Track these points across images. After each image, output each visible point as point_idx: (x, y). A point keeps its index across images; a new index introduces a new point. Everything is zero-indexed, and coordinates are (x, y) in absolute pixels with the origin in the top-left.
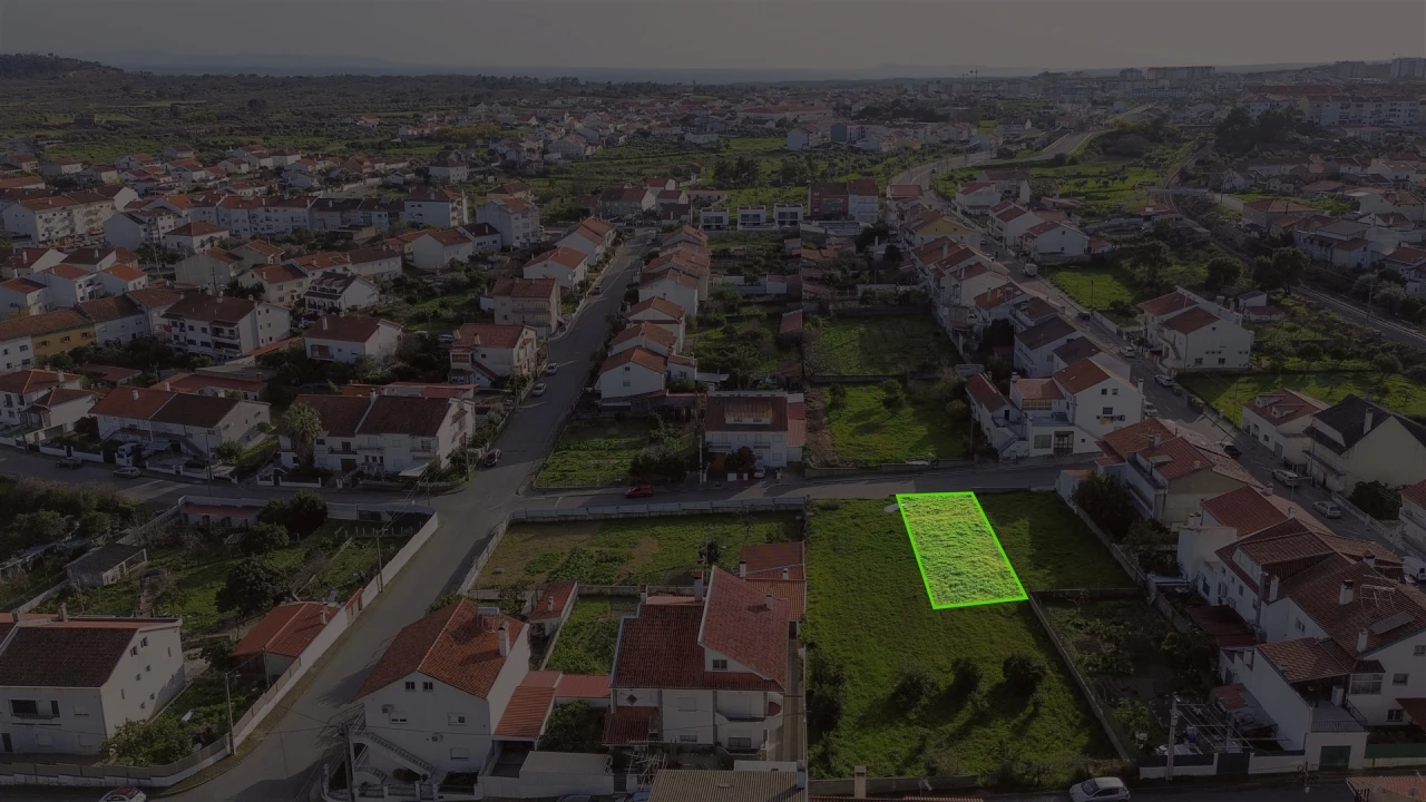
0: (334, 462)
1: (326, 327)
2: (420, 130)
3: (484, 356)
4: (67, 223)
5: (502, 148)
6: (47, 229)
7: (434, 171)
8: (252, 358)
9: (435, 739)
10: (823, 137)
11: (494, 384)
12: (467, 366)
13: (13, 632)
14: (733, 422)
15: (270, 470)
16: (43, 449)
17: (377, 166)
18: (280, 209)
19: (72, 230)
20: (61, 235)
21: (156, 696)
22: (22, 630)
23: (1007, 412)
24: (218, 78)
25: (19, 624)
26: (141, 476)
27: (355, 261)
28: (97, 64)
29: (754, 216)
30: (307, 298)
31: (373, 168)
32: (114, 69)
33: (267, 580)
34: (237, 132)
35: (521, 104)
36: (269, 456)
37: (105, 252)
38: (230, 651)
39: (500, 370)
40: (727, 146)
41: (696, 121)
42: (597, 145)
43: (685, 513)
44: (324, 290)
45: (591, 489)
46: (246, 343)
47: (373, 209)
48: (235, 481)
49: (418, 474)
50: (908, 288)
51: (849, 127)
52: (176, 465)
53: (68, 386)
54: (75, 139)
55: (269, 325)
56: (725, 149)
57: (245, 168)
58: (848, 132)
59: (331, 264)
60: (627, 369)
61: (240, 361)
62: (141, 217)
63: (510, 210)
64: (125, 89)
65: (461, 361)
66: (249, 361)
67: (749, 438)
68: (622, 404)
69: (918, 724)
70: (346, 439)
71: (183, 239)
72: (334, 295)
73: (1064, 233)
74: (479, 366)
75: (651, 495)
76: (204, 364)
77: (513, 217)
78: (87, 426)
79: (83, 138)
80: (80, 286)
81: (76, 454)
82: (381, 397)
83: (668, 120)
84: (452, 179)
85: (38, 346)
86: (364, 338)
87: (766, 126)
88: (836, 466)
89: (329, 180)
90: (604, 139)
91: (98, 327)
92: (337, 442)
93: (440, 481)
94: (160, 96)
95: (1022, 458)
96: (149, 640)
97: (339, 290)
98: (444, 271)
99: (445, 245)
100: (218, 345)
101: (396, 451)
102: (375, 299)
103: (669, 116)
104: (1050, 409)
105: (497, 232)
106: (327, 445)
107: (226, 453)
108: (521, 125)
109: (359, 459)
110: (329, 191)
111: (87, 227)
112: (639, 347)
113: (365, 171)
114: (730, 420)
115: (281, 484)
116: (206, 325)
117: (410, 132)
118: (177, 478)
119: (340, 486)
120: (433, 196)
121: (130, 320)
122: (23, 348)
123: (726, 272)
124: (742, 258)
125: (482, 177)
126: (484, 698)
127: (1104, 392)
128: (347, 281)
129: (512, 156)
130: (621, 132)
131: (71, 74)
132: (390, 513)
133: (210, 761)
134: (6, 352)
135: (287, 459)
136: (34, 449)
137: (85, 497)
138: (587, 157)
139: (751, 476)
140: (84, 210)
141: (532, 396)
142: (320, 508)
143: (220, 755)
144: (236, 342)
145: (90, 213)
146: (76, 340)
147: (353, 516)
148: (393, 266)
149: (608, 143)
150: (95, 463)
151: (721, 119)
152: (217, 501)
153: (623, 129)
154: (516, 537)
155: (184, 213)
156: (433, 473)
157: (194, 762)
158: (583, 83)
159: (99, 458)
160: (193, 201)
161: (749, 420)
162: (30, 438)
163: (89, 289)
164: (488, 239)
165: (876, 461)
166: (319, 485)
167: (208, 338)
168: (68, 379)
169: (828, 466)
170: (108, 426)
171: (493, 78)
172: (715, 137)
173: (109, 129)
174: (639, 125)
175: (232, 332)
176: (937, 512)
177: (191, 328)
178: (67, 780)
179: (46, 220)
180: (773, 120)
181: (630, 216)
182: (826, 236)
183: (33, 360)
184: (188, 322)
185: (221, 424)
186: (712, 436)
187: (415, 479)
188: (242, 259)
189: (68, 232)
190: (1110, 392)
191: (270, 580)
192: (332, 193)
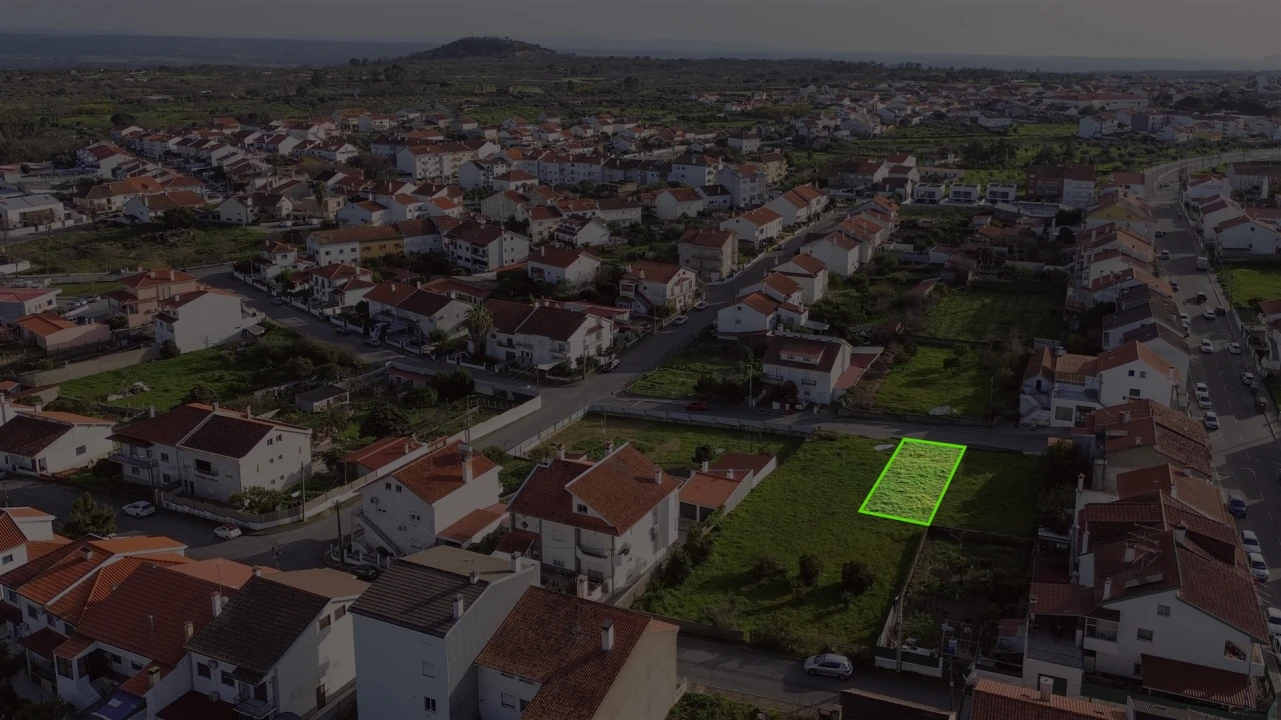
0: (502, 352)
1: (543, 253)
2: (743, 107)
3: (645, 288)
4: (438, 166)
5: (799, 124)
6: (423, 170)
7: (731, 142)
8: (494, 274)
9: (400, 528)
10: (1120, 125)
11: (650, 312)
12: (631, 295)
13: (210, 416)
14: (786, 359)
15: (460, 354)
16: (333, 320)
17: (688, 136)
18: (582, 165)
19: (441, 172)
20: (432, 176)
21: (285, 478)
22: (216, 416)
23: (1039, 383)
24: (620, 59)
25: (214, 413)
26: (380, 346)
27: (603, 208)
28: (538, 47)
29: (966, 193)
30: (556, 233)
31: (684, 137)
32: (549, 50)
33: (392, 420)
34: (605, 104)
35: (852, 86)
36: (461, 344)
37: (440, 188)
38: (339, 459)
39: (656, 300)
40: (1015, 130)
41: (1000, 106)
42: (888, 125)
43: (718, 426)
44: (566, 227)
45: (666, 398)
46: (493, 261)
47: (648, 169)
48: (433, 357)
49: (547, 369)
50: (1052, 268)
51: (1151, 117)
52: (404, 342)
53: (362, 278)
54: (488, 105)
55: (512, 250)
56: (1012, 133)
57: (590, 132)
58: (1150, 121)
59: (584, 208)
60: (739, 308)
61: (484, 275)
62: (483, 165)
63: (740, 175)
64: (550, 67)
65: (627, 290)
66: (492, 275)
67: (798, 375)
68: (729, 338)
69: (745, 595)
70: (511, 336)
71: (504, 183)
72: (573, 232)
73: (1253, 229)
74: (642, 296)
75: (705, 410)
76: (458, 274)
77: (742, 181)
78: (362, 307)
79: (494, 104)
80: (410, 211)
81: (350, 326)
82: (542, 307)
83: (972, 104)
84: (744, 149)
85: (363, 250)
86: (565, 265)
87: (1067, 113)
88: (867, 409)
89: (646, 145)
90: (898, 120)
91: (406, 240)
92: (503, 337)
93: (562, 375)
94: (574, 73)
95: (1044, 427)
96: (283, 438)
97: (577, 228)
98: (671, 221)
99: (679, 200)
100: (476, 261)
101: (541, 350)
102: (606, 239)
103: (974, 100)
104: (1084, 385)
105: (729, 193)
106: (498, 339)
107: (438, 336)
108: (833, 105)
109: (518, 352)
110: (642, 154)
111: (452, 171)
112: (760, 292)
113: (676, 139)
114: (784, 356)
115: (462, 364)
116: (468, 244)
117: (734, 108)
118: (400, 351)
119: (497, 371)
120: (694, 161)
121: (430, 238)
122: (353, 250)
123: (900, 240)
124: (928, 229)
125: (770, 149)
126: (430, 504)
127: (1132, 373)
128: (584, 221)
129: (803, 132)
130: (918, 114)
131: (518, 54)
132: (513, 393)
133: (287, 521)
134: (341, 252)
135: (471, 347)
136: (327, 318)
137: (332, 353)
138: (875, 135)
139: (792, 407)
140: (451, 157)
141: (673, 325)
142: (468, 382)
143: (295, 518)
144: (485, 259)
145: (455, 159)
146: (390, 248)
147: (490, 392)
148: (634, 215)
149: (902, 122)
150: (357, 333)
151: (1023, 104)
152: (411, 368)
153: (921, 111)
154: (586, 423)
155: (515, 163)
156: (561, 370)
157: (275, 518)
158: (925, 68)
159: (361, 330)
160: (523, 155)
161: (799, 359)
162: (329, 311)
163: (417, 213)
164: (720, 199)
165: (904, 410)
166: (484, 368)
167: (469, 255)
168: (363, 273)
169: (861, 407)
170: (375, 307)
171: (842, 62)
172: (1007, 121)
173: (517, 98)
174: (937, 108)
175: (484, 252)
176: (920, 456)
177: (460, 247)
178: (208, 515)
179: (423, 163)
180: (1076, 107)
181: (860, 188)
182: (1019, 215)
183: (359, 260)
184: (459, 242)
185: (437, 314)
186: (768, 368)
187: (545, 372)
188: (529, 200)
189: (438, 173)
190: (1137, 374)
191: (394, 421)
192: (643, 156)
